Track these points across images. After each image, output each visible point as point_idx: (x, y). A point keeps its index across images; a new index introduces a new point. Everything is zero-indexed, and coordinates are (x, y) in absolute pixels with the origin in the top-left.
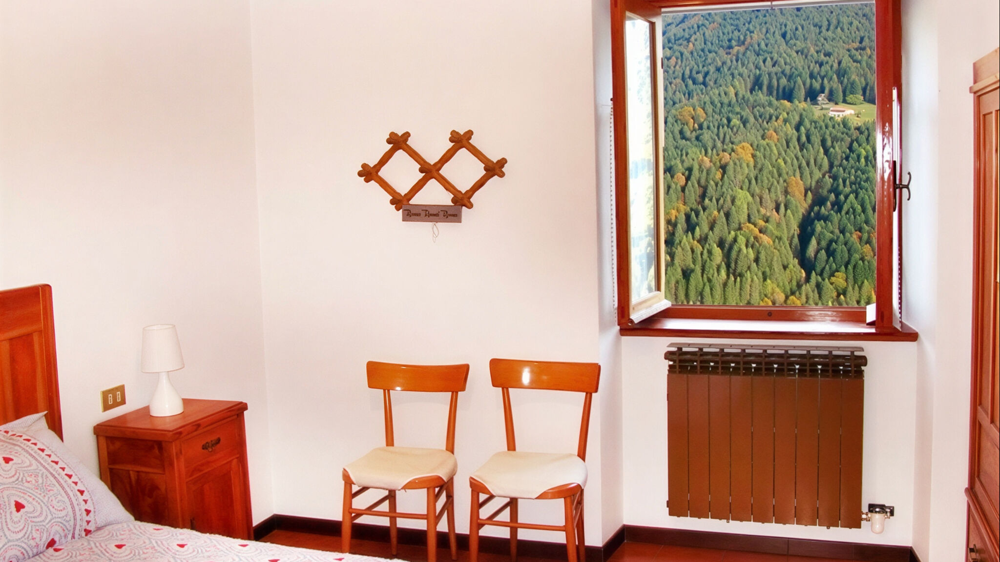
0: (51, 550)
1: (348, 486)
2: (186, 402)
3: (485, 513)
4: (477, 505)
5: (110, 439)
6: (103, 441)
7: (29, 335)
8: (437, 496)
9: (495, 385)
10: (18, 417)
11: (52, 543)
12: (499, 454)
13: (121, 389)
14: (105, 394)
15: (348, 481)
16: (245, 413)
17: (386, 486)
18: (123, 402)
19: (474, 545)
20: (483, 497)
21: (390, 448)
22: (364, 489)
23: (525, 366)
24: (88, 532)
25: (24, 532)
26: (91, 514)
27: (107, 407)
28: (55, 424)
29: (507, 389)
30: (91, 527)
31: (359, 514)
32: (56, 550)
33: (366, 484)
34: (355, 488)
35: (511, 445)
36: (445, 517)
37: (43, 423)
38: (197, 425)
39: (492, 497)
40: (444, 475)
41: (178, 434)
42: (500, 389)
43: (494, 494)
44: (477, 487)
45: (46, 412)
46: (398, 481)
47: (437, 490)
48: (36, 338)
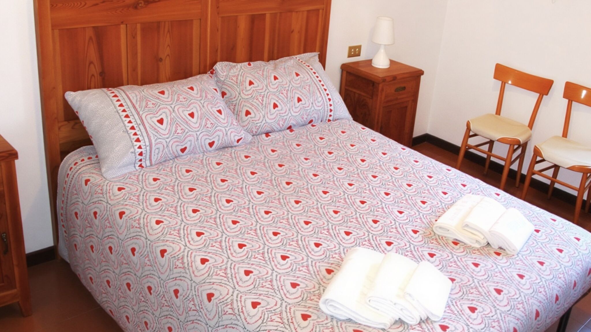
0: (310, 125)
1: (468, 130)
2: (392, 62)
3: (538, 167)
4: (534, 162)
5: (349, 73)
6: (345, 73)
7: (318, 10)
8: (515, 151)
9: (565, 96)
10: (305, 52)
11: (311, 121)
12: (556, 137)
13: (359, 47)
14: (350, 48)
15: (469, 129)
16: (422, 77)
17: (489, 137)
18: (359, 55)
19: (527, 182)
20: (539, 159)
21: (498, 116)
22: (475, 135)
23: (585, 89)
24: (329, 120)
25: (299, 113)
26: (333, 112)
27: (350, 56)
28: (322, 60)
29: (572, 101)
30: (331, 118)
31: (470, 147)
32: (313, 126)
33: (478, 133)
34: (471, 133)
35: (565, 134)
36: (517, 162)
37: (317, 59)
38: (394, 78)
39: (543, 160)
40: (522, 139)
41: (384, 80)
42: (567, 101)
43: (545, 159)
44: (537, 152)
45: (319, 53)
46: (496, 136)
47: (516, 147)
48: (321, 11)
